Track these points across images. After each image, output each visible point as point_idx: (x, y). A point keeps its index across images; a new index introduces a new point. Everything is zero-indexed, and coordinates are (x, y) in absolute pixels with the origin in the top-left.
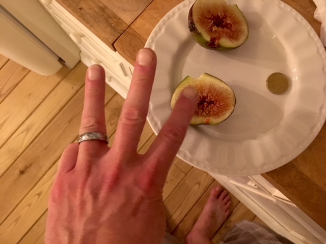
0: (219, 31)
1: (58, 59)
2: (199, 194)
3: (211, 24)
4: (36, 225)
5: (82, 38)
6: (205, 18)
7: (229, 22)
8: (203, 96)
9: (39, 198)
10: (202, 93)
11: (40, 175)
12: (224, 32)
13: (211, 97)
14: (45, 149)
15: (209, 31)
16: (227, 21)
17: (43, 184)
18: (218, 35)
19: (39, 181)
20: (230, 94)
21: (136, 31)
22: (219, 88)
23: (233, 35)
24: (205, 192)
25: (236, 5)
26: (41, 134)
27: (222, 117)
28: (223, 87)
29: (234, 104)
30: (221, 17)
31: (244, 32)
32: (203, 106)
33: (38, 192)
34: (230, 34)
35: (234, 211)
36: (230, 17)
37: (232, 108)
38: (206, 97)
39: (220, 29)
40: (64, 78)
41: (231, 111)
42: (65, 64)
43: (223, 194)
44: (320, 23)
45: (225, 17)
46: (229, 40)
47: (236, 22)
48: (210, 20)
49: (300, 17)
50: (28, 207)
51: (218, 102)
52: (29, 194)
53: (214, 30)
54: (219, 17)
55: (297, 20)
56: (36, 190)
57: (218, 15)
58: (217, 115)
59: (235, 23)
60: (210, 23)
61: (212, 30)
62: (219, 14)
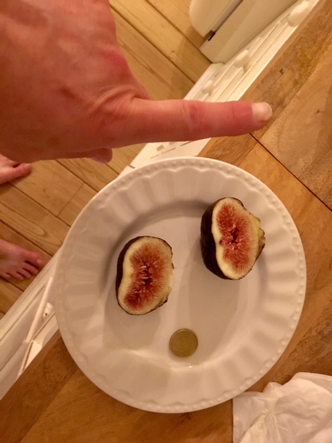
1: (214, 30)
2: (29, 236)
5: (241, 68)
21: (252, 151)
24: (34, 244)
35: (10, 284)
40: (187, 39)
42: (207, 41)
43: (33, 268)
44: (262, 391)
49: (269, 366)
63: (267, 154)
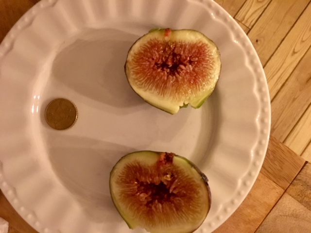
0: (159, 175)
3: (173, 187)
4: (293, 23)
6: (184, 196)
7: (142, 195)
8: (174, 75)
9: (294, 49)
10: (177, 81)
11: (296, 72)
12: (151, 176)
13: (162, 74)
14: (294, 99)
15: (177, 173)
16: (146, 196)
17: (292, 63)
18: (162, 168)
19: (296, 66)
20: (135, 79)
21: (274, 184)
22: (151, 89)
23: (136, 173)
25: (130, 227)
26: (301, 114)
27: (145, 42)
28: (145, 91)
29: (128, 64)
30: (156, 201)
31: (117, 182)
32: (173, 59)
33: (296, 55)
34: (141, 174)
36: (141, 205)
37: (130, 58)
38: (170, 74)
39: (157, 180)
41: (132, 52)
45: (149, 204)
46: (142, 164)
47: (130, 197)
48: (175, 192)
49: (29, 219)
50: (303, 40)
51: (152, 66)
52: (305, 52)
53: (168, 176)
54: (160, 202)
55: (34, 214)
56: (298, 57)
57: (162, 204)
58: (153, 45)
59: (133, 195)
60: (175, 189)
61: (172, 176)
62: (160, 205)
63: (273, 202)
